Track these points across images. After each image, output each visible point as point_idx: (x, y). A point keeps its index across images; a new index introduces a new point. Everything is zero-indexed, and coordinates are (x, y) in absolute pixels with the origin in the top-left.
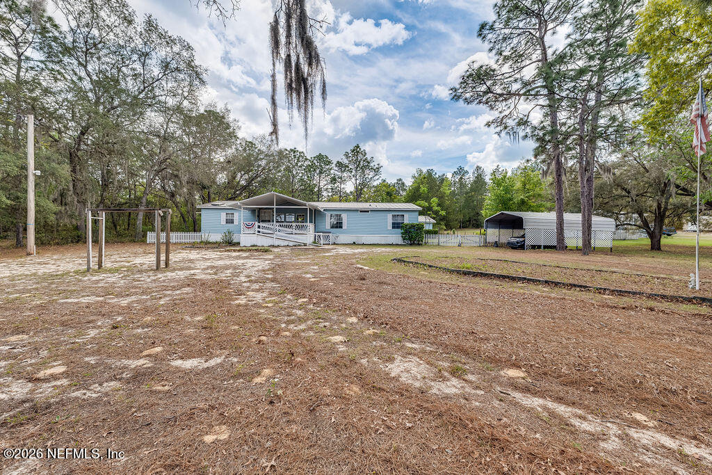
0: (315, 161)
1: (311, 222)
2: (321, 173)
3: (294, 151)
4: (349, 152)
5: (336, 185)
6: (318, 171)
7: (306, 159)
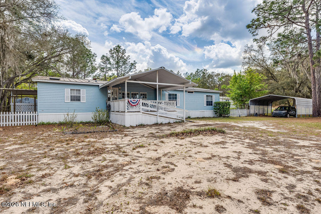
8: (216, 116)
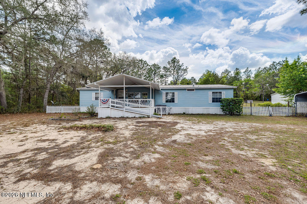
0: (152, 68)
1: (152, 98)
2: (155, 73)
3: (141, 61)
4: (170, 61)
5: (163, 79)
6: (153, 73)
7: (148, 65)
8: (222, 113)
